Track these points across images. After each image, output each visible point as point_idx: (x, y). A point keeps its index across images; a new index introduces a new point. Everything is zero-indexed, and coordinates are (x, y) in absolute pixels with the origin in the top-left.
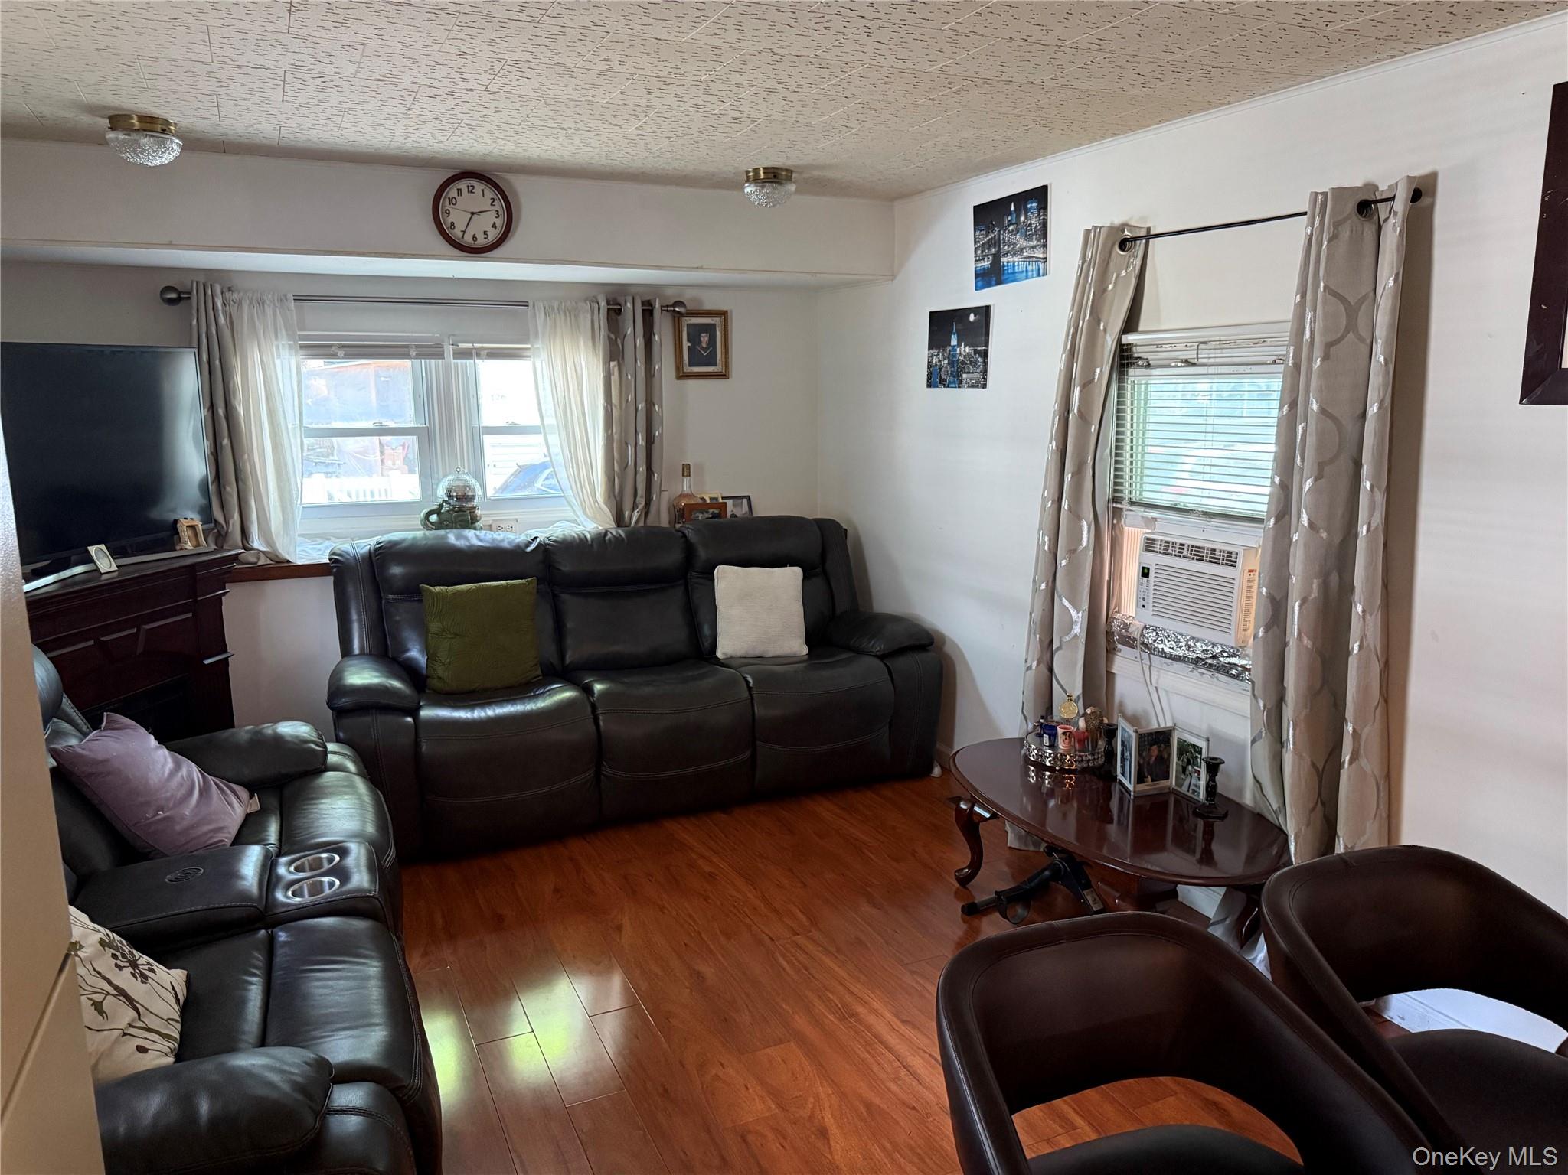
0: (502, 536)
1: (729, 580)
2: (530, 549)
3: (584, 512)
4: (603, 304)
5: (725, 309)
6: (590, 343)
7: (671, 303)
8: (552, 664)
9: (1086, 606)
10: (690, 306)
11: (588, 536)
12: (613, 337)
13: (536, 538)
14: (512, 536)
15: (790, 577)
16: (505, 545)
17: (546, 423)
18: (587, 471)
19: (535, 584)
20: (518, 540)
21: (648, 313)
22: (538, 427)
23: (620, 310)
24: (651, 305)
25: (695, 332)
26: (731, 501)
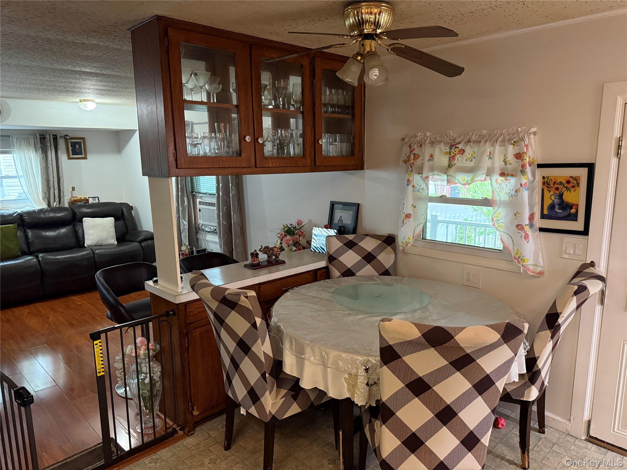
0: (4, 212)
1: (87, 222)
2: (14, 215)
3: (35, 203)
4: (38, 136)
5: (84, 137)
6: (34, 149)
7: (64, 135)
8: (25, 251)
9: (187, 220)
10: (71, 136)
11: (36, 211)
12: (43, 146)
13: (17, 212)
14: (8, 212)
15: (110, 221)
16: (5, 214)
17: (19, 175)
18: (36, 190)
19: (17, 226)
20: (10, 213)
21: (55, 138)
22: (16, 176)
23: (45, 138)
24: (56, 136)
25: (74, 145)
26: (91, 199)
